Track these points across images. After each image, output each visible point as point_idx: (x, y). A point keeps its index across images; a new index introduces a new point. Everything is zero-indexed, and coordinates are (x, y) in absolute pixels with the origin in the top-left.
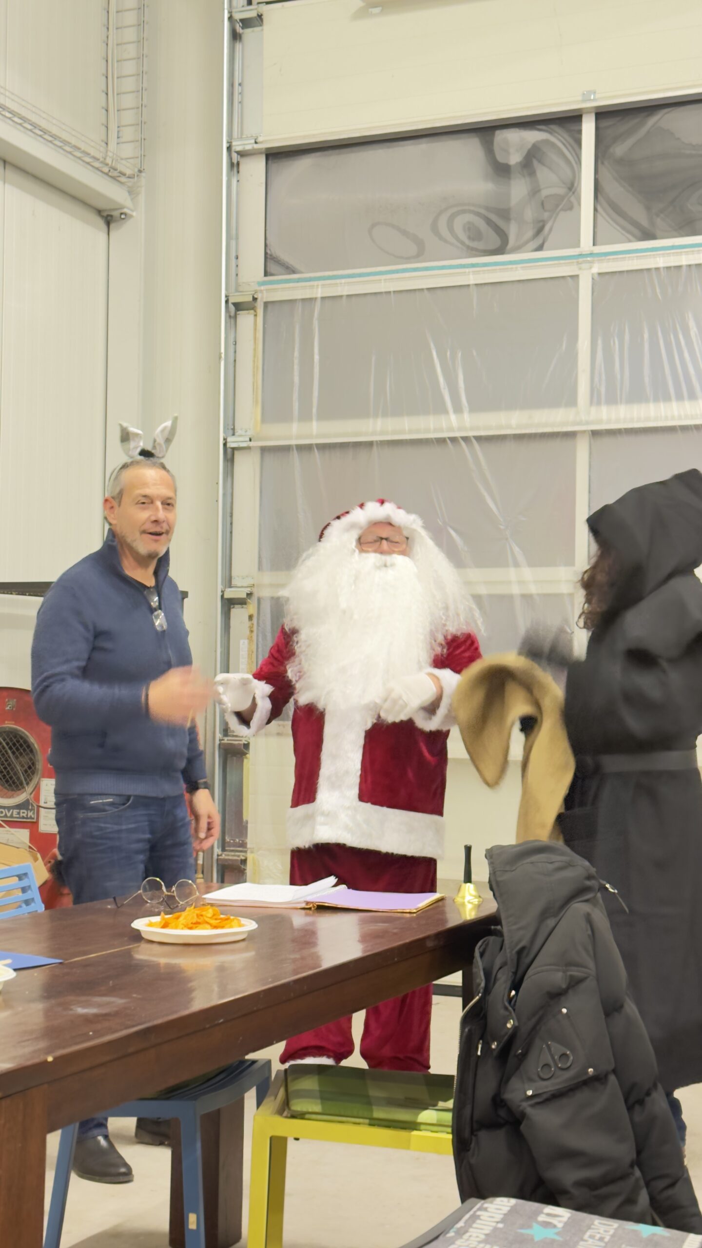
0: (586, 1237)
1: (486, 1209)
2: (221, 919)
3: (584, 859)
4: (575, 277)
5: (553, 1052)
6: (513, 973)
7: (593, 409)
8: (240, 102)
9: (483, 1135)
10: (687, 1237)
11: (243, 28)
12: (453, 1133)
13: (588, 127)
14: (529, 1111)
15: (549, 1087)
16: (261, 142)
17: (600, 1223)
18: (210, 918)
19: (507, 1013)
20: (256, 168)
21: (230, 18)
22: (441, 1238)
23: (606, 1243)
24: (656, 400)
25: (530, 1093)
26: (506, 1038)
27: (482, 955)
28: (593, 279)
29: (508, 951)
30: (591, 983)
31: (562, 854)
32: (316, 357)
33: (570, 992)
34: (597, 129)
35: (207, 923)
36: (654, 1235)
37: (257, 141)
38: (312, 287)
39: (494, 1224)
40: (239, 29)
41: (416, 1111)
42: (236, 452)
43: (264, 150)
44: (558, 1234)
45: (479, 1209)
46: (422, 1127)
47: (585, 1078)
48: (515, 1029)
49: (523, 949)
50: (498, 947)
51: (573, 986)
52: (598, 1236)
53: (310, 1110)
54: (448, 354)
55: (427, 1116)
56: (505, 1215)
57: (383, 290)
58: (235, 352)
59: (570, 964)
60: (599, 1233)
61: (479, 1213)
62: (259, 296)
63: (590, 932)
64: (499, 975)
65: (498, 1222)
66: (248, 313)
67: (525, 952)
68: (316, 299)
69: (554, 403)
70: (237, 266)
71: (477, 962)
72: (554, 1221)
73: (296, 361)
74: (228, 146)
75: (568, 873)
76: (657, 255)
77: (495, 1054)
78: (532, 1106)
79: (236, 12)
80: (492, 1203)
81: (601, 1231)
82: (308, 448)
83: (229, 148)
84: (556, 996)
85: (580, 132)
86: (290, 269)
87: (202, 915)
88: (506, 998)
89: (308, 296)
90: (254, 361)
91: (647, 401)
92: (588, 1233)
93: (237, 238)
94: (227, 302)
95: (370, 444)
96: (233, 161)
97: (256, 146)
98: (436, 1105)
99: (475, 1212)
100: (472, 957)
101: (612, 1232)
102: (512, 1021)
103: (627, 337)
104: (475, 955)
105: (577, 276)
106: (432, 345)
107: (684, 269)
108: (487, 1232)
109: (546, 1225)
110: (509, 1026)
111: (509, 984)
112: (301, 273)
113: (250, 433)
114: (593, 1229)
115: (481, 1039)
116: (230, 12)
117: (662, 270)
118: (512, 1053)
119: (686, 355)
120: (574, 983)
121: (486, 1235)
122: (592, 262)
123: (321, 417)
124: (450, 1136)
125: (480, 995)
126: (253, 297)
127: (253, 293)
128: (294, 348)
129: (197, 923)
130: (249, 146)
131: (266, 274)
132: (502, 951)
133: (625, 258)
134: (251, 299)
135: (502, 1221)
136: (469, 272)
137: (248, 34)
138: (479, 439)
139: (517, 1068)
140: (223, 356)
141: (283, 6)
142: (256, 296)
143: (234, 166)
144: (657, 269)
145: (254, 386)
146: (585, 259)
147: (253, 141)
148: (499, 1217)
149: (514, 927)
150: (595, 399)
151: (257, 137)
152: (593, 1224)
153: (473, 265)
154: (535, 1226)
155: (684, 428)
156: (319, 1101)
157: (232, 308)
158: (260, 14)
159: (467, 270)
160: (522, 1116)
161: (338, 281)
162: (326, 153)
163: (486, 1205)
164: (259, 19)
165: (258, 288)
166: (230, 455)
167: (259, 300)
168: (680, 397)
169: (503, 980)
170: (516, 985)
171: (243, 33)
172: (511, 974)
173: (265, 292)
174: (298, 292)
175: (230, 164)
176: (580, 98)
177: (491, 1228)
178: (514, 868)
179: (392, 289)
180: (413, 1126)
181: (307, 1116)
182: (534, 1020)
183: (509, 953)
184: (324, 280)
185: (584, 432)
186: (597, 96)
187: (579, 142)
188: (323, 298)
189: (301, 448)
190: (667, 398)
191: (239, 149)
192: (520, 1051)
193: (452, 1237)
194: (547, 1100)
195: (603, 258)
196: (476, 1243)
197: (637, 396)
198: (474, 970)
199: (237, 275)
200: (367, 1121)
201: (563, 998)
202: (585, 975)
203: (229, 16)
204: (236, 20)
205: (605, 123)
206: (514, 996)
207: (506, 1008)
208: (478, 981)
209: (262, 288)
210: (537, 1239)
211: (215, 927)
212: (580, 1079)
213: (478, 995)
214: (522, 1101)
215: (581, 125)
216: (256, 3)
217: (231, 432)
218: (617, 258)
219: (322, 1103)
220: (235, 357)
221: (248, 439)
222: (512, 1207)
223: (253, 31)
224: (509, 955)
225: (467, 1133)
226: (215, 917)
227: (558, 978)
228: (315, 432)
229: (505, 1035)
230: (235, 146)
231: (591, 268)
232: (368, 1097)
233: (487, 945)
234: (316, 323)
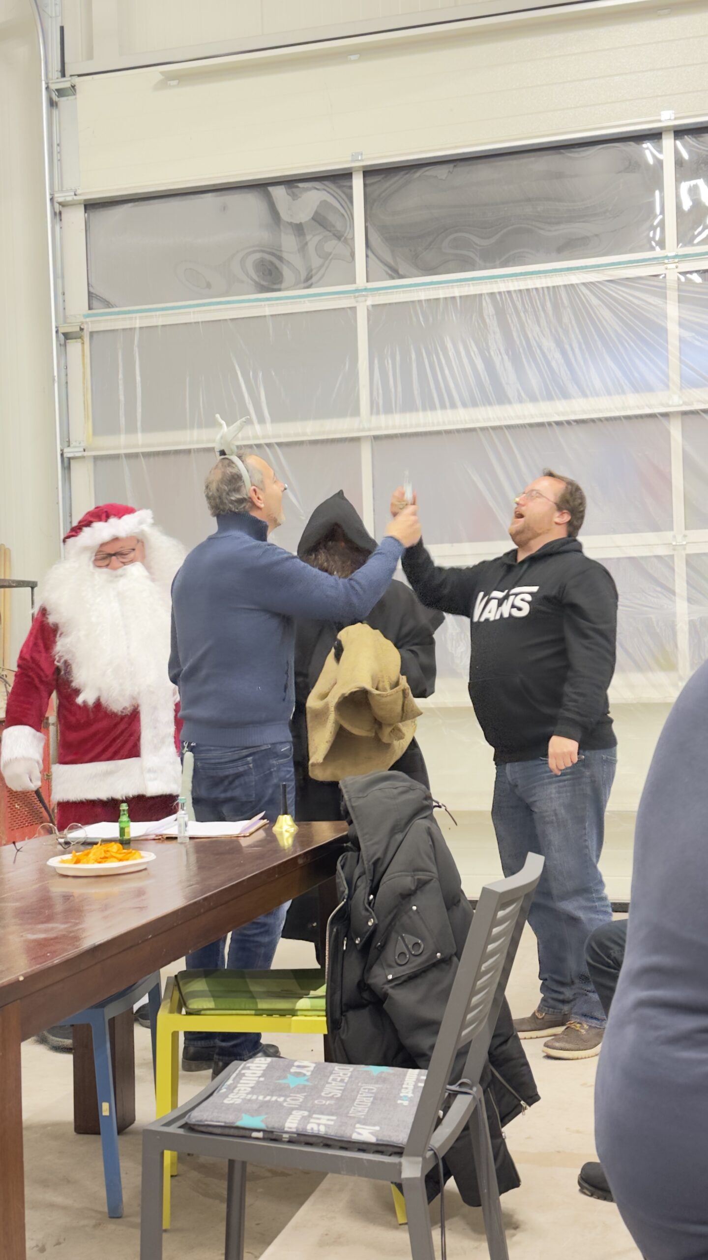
0: (330, 1080)
1: (248, 1068)
2: (124, 853)
3: (421, 784)
4: (354, 309)
5: (406, 942)
6: (371, 880)
7: (374, 418)
8: (59, 160)
9: (350, 1014)
10: (407, 1072)
11: (58, 97)
12: (326, 1016)
13: (358, 183)
14: (391, 991)
15: (406, 970)
16: (80, 195)
17: (339, 1069)
18: (116, 853)
19: (368, 914)
20: (76, 217)
21: (47, 88)
22: (215, 1094)
23: (346, 1083)
24: (424, 409)
25: (390, 977)
26: (368, 933)
27: (343, 867)
28: (368, 310)
29: (365, 862)
30: (435, 884)
31: (404, 780)
32: (138, 379)
33: (419, 892)
34: (365, 185)
35: (115, 857)
36: (382, 1072)
37: (76, 193)
38: (131, 318)
39: (257, 1079)
40: (55, 98)
41: (294, 1000)
42: (72, 462)
43: (82, 202)
44: (307, 1080)
45: (243, 1069)
46: (299, 1013)
47: (434, 961)
48: (375, 926)
49: (378, 859)
50: (356, 860)
51: (420, 887)
52: (339, 1079)
53: (205, 1007)
54: (251, 374)
55: (303, 1003)
56: (264, 1070)
57: (192, 321)
58: (67, 375)
59: (417, 870)
60: (339, 1076)
61: (243, 1071)
62: (85, 327)
63: (431, 843)
64: (359, 883)
65: (259, 1077)
66: (76, 342)
67: (380, 862)
68: (135, 328)
69: (341, 413)
70: (64, 301)
71: (340, 874)
72: (304, 1071)
73: (121, 382)
74: (51, 197)
75: (410, 796)
76: (419, 289)
77: (359, 948)
78: (393, 987)
79: (53, 83)
80: (252, 1062)
81: (341, 1075)
82: (136, 456)
83: (52, 199)
84: (407, 896)
85: (351, 187)
86: (108, 304)
87: (108, 851)
88: (366, 901)
89: (128, 327)
90: (84, 383)
91: (417, 410)
92: (331, 1078)
93: (63, 277)
94: (57, 332)
95: (189, 451)
96: (56, 211)
97: (75, 198)
98: (308, 994)
99: (240, 1071)
100: (335, 870)
101: (349, 1074)
102: (372, 920)
103: (398, 358)
104: (337, 868)
105: (355, 308)
106: (237, 367)
107: (442, 301)
108: (252, 1085)
109: (298, 1074)
110: (370, 924)
111: (368, 889)
112: (120, 307)
113: (83, 445)
114: (335, 1073)
115: (345, 936)
116: (47, 83)
117: (423, 302)
118: (373, 945)
119: (447, 372)
120: (421, 885)
121: (252, 1088)
122: (366, 296)
123: (146, 429)
124: (325, 1019)
125: (345, 900)
126: (80, 328)
127: (80, 324)
128: (118, 371)
129: (105, 858)
130: (69, 197)
131: (90, 308)
132: (359, 864)
133: (393, 292)
134: (78, 329)
135: (263, 1076)
136: (265, 305)
137: (63, 101)
138: (280, 444)
139: (378, 958)
140: (56, 378)
141: (93, 78)
142: (82, 327)
143: (58, 215)
144: (420, 301)
145: (84, 404)
146: (361, 293)
147: (73, 194)
148: (259, 1073)
149: (369, 843)
150: (374, 409)
151: (76, 190)
152: (334, 1070)
153: (268, 299)
154: (289, 1076)
155: (448, 432)
156: (212, 999)
157: (62, 337)
158: (73, 85)
159: (263, 303)
160: (386, 996)
161: (153, 313)
162: (136, 203)
163: (248, 1065)
164: (72, 89)
165: (84, 320)
166: (67, 464)
167: (85, 330)
168: (443, 407)
169: (363, 887)
170: (374, 891)
171: (59, 101)
172: (369, 881)
173: (90, 323)
174: (120, 323)
175: (53, 212)
176: (350, 159)
177: (255, 1082)
178: (366, 795)
179: (200, 320)
180: (293, 1013)
181: (203, 1012)
182: (390, 917)
183: (367, 864)
184: (141, 312)
185: (367, 437)
186: (364, 157)
187: (350, 198)
188: (141, 328)
189: (129, 456)
190: (433, 408)
191: (61, 200)
192: (379, 944)
193: (225, 1092)
194: (405, 981)
195: (376, 292)
196: (245, 1095)
197: (409, 406)
198: (338, 881)
199: (64, 309)
200: (253, 1012)
201: (412, 898)
202: (431, 878)
203: (46, 86)
204: (53, 90)
205: (370, 180)
206: (372, 900)
207: (367, 910)
208: (342, 889)
209: (88, 320)
210: (292, 1086)
211: (121, 860)
212: (431, 962)
213: (343, 900)
214: (384, 984)
215: (351, 181)
216: (69, 76)
217: (66, 444)
218: (387, 293)
219: (214, 1001)
220: (67, 379)
221: (82, 450)
222: (269, 1064)
223: (68, 100)
224: (366, 866)
225: (337, 1015)
226: (119, 852)
227: (408, 882)
228: (140, 442)
229: (367, 932)
230: (57, 197)
231: (366, 301)
232: (250, 992)
233: (346, 859)
234: (136, 349)
